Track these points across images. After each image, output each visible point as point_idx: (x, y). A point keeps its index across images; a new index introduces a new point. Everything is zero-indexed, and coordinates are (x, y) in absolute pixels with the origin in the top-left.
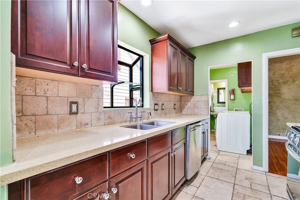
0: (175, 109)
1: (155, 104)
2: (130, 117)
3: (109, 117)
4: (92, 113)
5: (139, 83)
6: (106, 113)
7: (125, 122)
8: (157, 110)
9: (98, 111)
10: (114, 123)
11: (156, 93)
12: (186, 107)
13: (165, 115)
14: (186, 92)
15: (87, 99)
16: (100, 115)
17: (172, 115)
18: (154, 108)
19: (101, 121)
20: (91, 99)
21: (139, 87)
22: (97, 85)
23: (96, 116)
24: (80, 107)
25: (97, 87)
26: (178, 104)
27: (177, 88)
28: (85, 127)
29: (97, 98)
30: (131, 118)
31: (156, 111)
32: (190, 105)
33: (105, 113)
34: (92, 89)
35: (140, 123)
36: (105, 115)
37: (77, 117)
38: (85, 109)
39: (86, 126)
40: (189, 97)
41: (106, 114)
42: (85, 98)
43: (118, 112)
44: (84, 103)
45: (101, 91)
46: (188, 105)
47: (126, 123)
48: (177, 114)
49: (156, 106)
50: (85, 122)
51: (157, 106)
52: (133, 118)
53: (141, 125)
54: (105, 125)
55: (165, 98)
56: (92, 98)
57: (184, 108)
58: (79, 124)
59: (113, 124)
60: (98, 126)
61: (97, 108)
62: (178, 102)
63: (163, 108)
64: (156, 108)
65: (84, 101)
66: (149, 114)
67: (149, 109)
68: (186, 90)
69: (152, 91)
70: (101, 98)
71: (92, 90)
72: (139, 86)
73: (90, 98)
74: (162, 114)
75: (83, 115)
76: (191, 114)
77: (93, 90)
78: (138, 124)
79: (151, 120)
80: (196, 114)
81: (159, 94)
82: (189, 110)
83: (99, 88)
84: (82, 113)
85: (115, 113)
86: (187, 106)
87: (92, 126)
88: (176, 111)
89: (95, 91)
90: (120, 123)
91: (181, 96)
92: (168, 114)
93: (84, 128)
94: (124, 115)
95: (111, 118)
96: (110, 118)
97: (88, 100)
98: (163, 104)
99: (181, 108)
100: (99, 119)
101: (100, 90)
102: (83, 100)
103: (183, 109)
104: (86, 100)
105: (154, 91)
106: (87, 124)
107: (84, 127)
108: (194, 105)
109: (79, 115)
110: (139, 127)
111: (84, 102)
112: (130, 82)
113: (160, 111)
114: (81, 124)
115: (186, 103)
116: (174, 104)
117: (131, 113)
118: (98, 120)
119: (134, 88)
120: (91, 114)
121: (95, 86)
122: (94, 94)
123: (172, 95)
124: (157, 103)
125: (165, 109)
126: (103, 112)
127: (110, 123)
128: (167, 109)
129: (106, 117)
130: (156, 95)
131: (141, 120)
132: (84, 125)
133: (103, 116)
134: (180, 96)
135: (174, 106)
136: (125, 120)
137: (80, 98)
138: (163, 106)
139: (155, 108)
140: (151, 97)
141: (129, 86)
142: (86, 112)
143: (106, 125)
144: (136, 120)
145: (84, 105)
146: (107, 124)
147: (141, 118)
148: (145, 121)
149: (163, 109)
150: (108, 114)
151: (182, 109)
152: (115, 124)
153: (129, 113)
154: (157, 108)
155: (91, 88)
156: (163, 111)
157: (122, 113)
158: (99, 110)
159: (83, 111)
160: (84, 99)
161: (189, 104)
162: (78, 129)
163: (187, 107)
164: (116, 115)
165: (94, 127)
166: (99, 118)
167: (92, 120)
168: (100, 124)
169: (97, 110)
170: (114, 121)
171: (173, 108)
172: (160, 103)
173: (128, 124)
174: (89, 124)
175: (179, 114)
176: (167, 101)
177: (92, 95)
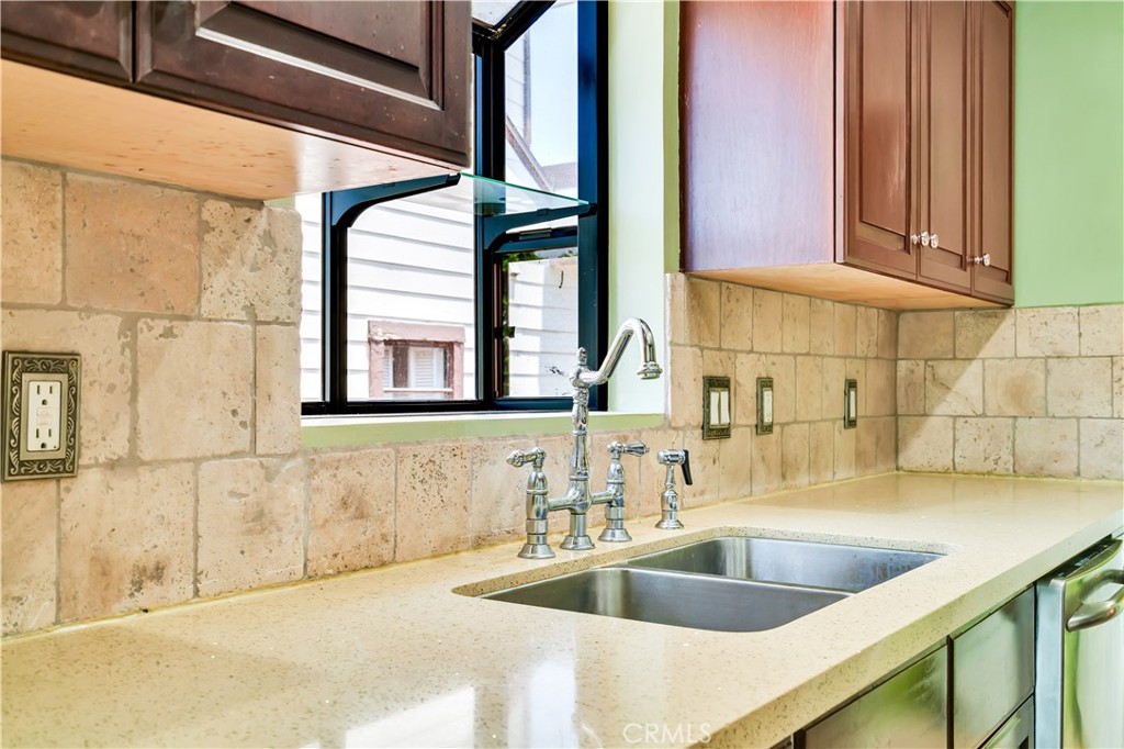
0: (851, 423)
1: (714, 383)
2: (532, 500)
3: (345, 504)
4: (197, 461)
5: (573, 192)
6: (323, 465)
7: (480, 543)
8: (723, 433)
9: (254, 441)
10: (387, 557)
11: (715, 285)
12: (938, 411)
13: (784, 477)
14: (961, 278)
15: (160, 325)
16: (269, 478)
17: (829, 476)
18: (699, 419)
19: (275, 536)
20: (190, 332)
21: (570, 231)
22: (250, 189)
23: (232, 493)
24: (93, 403)
25: (247, 212)
26: (872, 380)
27: (906, 239)
28: (142, 599)
29: (243, 316)
30: (537, 505)
31: (713, 444)
32: (975, 392)
33: (313, 459)
34: (205, 228)
35: (612, 555)
36: (316, 482)
37: (69, 501)
38: (142, 425)
39: (151, 591)
40: (969, 319)
41: (325, 475)
42: (139, 316)
43: (425, 452)
44: (135, 371)
45: (282, 256)
46: (953, 390)
47: (487, 552)
48: (867, 466)
49: (714, 396)
50: (135, 552)
51: (725, 395)
52: (556, 508)
53: (626, 576)
54: (309, 577)
55: (781, 328)
56: (199, 318)
57: (925, 415)
58: (81, 568)
59: (383, 564)
60: (251, 589)
61: (246, 415)
62: (872, 364)
63: (767, 419)
64: (714, 421)
65: (132, 346)
66: (678, 468)
67: (667, 425)
68: (962, 258)
69: (685, 263)
70: (277, 321)
71: (201, 239)
72: (572, 221)
73: (186, 318)
74: (761, 470)
75: (125, 485)
76: (990, 466)
77: (207, 237)
78: (596, 568)
79: (696, 526)
80: (1037, 473)
81: (737, 291)
82: (966, 433)
83: (261, 220)
84: (112, 465)
85: (400, 460)
86: (949, 398)
87: (196, 592)
88: (858, 438)
89: (225, 251)
90: (435, 555)
91: (894, 313)
92: (805, 465)
93: (130, 612)
94: (472, 476)
95: (361, 515)
96: (354, 506)
97: (168, 333)
98: (765, 383)
99: (895, 415)
100: (259, 521)
101: (268, 238)
102: (121, 334)
103: (917, 427)
104: (148, 335)
105: (702, 264)
106: (158, 573)
107: (127, 602)
108: (1017, 392)
109: (88, 483)
110: (608, 591)
111: (134, 359)
112: (486, 174)
113: (742, 438)
114: (104, 573)
115: (943, 369)
116: (842, 386)
117: (537, 460)
118: (250, 532)
119: (515, 237)
120: (195, 473)
121: (226, 205)
122: (219, 281)
123: (829, 304)
124: (719, 372)
125: (783, 425)
126: (293, 455)
127: (357, 561)
128: (796, 422)
129: (325, 505)
130: (712, 295)
131: (612, 523)
132: (127, 586)
133: (295, 493)
134: (889, 311)
135: (847, 394)
136: (474, 525)
137: (95, 318)
138: (767, 394)
139: (707, 415)
140: (682, 315)
141: (471, 220)
142: (146, 456)
143: (325, 576)
144: (573, 526)
145: (134, 391)
146: (325, 565)
147: (615, 512)
148: (648, 535)
149: (763, 429)
150: (343, 473)
151: (902, 422)
152: (394, 561)
153: (519, 461)
154: (725, 420)
155: (192, 223)
156: (764, 438)
157: (451, 467)
158: (263, 428)
159: (118, 446)
160: (130, 325)
161: (969, 385)
162: (76, 621)
163: (950, 405)
164: (402, 481)
165: (217, 596)
166: (260, 515)
167: (197, 537)
168: (269, 573)
169: (242, 439)
170: (384, 538)
171: (840, 413)
172: (744, 376)
173: (506, 565)
174: (172, 571)
175: (881, 467)
176: (795, 355)
177: (201, 290)
